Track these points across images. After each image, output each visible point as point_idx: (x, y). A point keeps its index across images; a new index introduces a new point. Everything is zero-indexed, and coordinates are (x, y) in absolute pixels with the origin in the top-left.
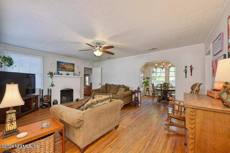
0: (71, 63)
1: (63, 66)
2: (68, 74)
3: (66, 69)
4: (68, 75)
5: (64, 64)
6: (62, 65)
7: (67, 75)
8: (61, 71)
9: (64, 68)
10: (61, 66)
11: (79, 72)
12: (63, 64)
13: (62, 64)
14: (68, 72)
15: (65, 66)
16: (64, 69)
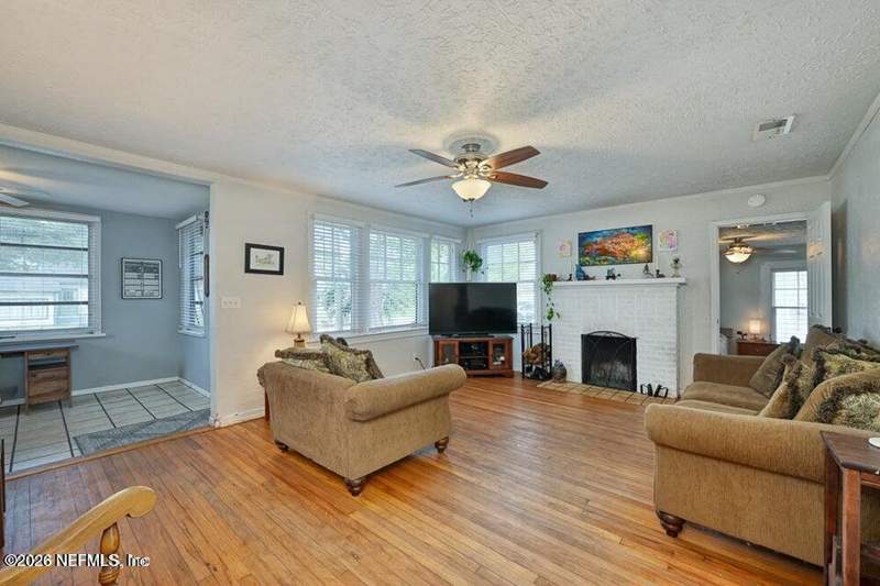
0: (633, 228)
1: (599, 247)
2: (611, 276)
3: (613, 254)
4: (614, 277)
5: (604, 236)
6: (596, 243)
7: (608, 278)
8: (594, 265)
9: (605, 252)
10: (592, 249)
11: (676, 261)
12: (599, 239)
13: (595, 239)
14: (611, 267)
15: (608, 245)
16: (603, 255)
